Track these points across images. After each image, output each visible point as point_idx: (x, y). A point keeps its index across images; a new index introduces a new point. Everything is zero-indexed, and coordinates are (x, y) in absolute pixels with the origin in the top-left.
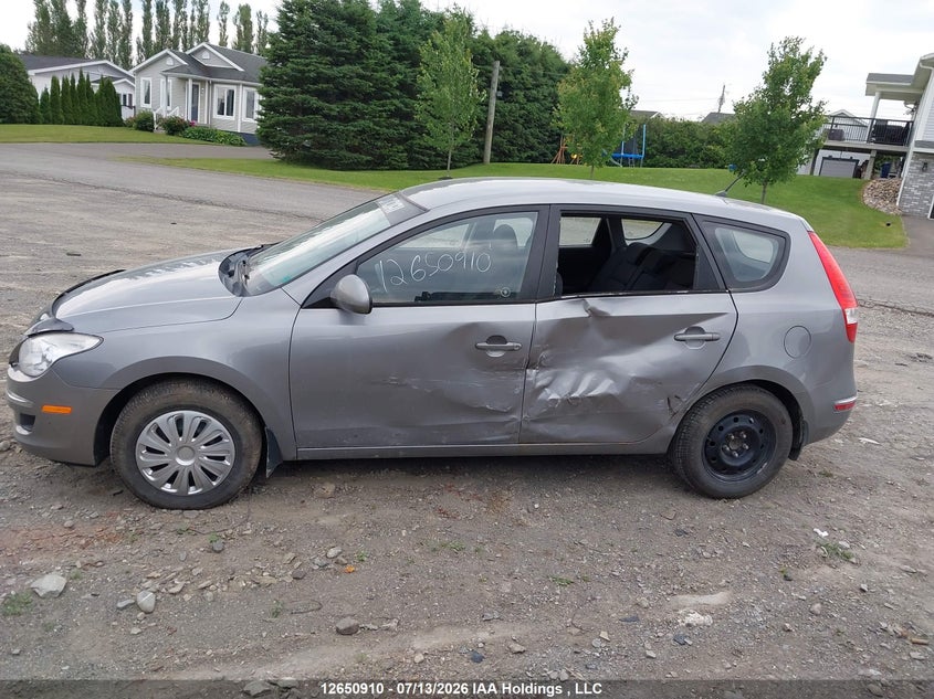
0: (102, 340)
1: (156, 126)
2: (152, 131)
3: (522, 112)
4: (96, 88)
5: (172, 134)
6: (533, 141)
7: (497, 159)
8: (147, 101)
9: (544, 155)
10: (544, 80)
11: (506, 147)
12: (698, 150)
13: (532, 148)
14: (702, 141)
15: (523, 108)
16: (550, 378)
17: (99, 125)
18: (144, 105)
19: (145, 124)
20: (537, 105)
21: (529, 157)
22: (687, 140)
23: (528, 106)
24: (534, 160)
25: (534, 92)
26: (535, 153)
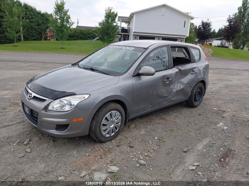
0: (90, 95)
3: (30, 26)
6: (34, 34)
7: (25, 40)
9: (38, 38)
10: (34, 16)
11: (27, 36)
12: (78, 36)
13: (34, 36)
14: (78, 33)
15: (30, 25)
16: (174, 86)
20: (34, 24)
21: (34, 39)
22: (75, 33)
23: (31, 24)
24: (35, 40)
25: (32, 20)
26: (36, 38)
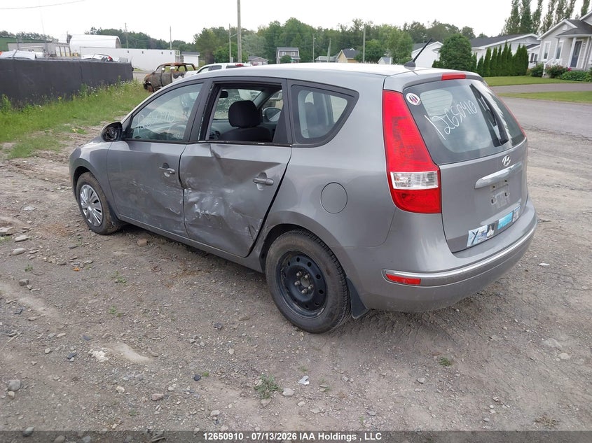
1: (544, 73)
2: (541, 76)
4: (514, 52)
5: (553, 78)
8: (545, 57)
16: (198, 198)
17: (512, 76)
18: (543, 60)
19: (537, 73)
